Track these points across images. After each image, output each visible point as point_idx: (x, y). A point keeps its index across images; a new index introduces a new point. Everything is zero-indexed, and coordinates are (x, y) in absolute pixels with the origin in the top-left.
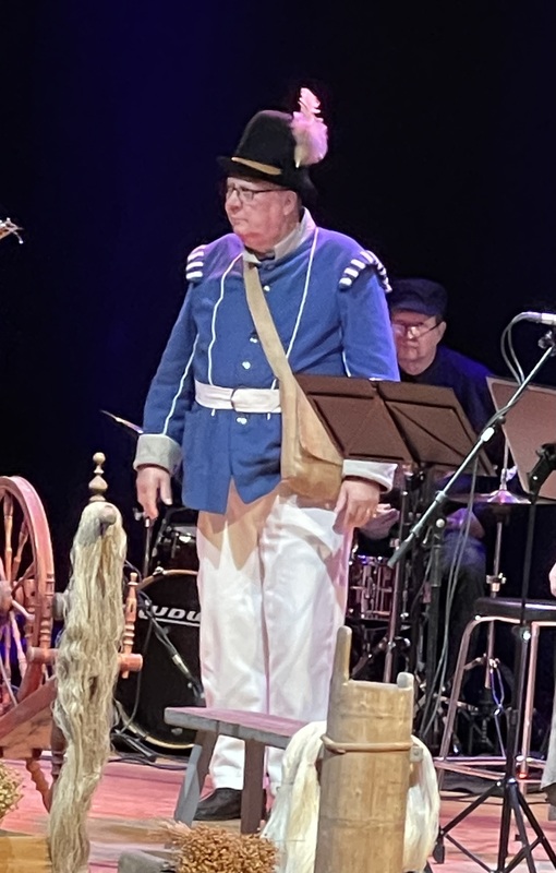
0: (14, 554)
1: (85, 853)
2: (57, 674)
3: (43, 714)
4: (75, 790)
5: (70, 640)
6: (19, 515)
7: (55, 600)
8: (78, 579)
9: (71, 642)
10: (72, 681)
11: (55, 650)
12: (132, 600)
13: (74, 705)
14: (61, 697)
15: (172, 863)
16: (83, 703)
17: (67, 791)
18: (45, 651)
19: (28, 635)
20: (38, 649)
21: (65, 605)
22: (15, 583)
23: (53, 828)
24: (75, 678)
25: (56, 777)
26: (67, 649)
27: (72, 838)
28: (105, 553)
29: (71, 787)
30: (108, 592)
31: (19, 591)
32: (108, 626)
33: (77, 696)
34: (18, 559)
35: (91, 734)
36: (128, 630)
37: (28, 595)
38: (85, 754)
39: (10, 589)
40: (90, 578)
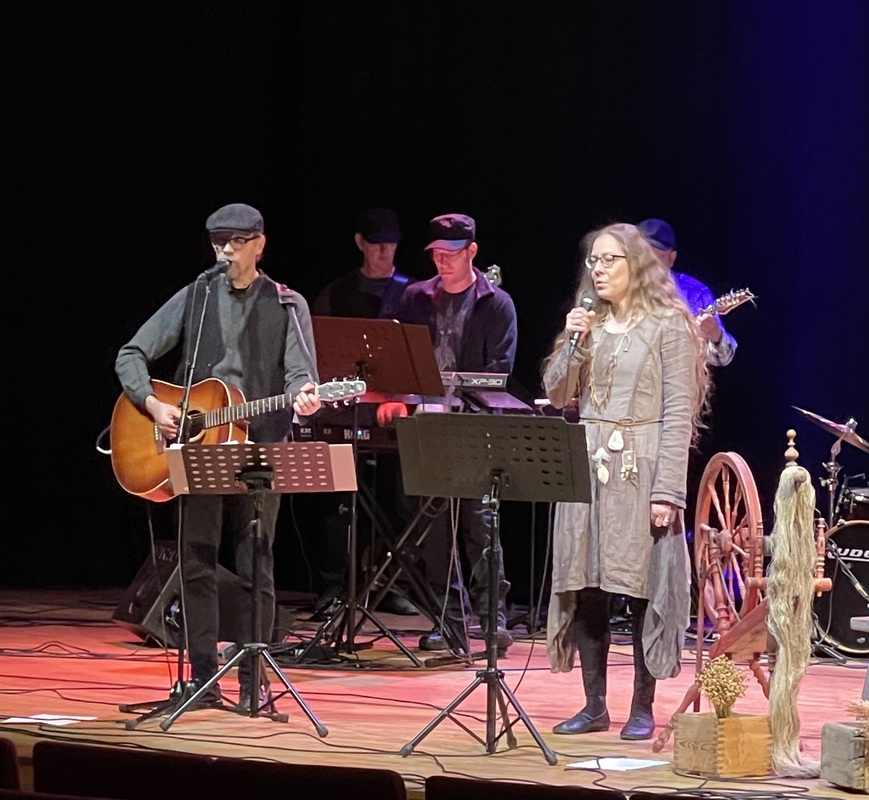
0: (732, 509)
1: (796, 728)
2: (768, 596)
3: (759, 627)
4: (787, 680)
5: (777, 570)
6: (734, 480)
7: (764, 541)
8: (780, 525)
9: (778, 571)
10: (780, 600)
11: (766, 578)
12: (822, 538)
13: (783, 618)
14: (772, 612)
15: (862, 730)
16: (789, 616)
17: (780, 682)
18: (759, 580)
19: (746, 569)
20: (753, 579)
21: (772, 544)
22: (734, 531)
23: (771, 709)
24: (782, 598)
25: (771, 672)
26: (775, 576)
27: (786, 715)
28: (800, 504)
29: (783, 678)
30: (803, 533)
31: (737, 537)
32: (804, 558)
33: (784, 610)
34: (735, 513)
35: (797, 639)
36: (820, 561)
37: (744, 539)
38: (792, 655)
39: (731, 536)
40: (789, 523)
